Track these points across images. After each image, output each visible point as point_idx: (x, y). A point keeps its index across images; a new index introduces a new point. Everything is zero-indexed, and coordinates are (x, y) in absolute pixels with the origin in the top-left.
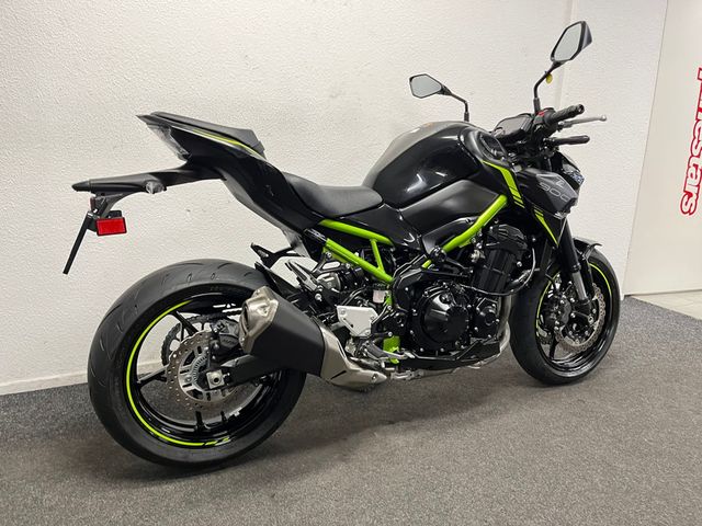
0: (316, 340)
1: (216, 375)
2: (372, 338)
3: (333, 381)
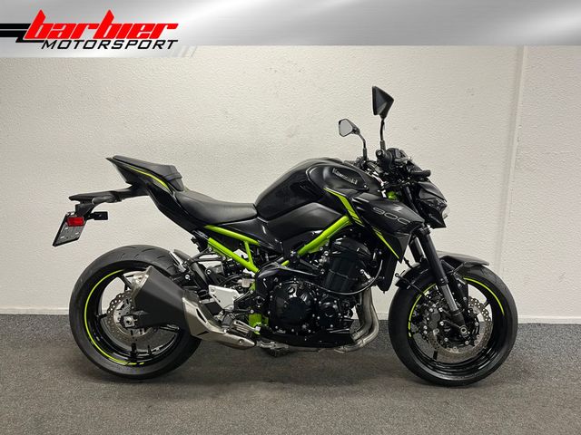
0: (178, 306)
1: (130, 319)
2: (234, 312)
3: (200, 337)
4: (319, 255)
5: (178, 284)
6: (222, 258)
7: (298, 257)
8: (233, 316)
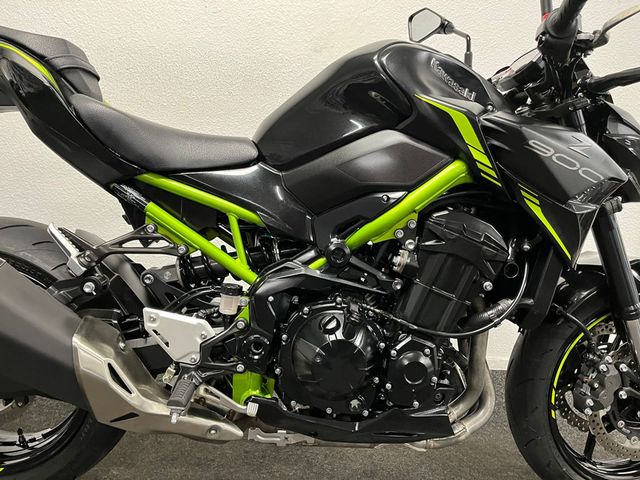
2: (200, 368)
3: (118, 425)
4: (395, 246)
5: (68, 304)
6: (176, 248)
7: (347, 251)
8: (198, 376)
